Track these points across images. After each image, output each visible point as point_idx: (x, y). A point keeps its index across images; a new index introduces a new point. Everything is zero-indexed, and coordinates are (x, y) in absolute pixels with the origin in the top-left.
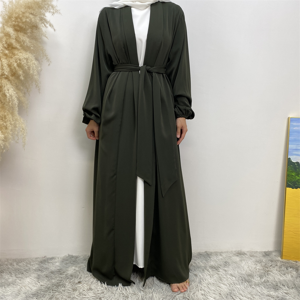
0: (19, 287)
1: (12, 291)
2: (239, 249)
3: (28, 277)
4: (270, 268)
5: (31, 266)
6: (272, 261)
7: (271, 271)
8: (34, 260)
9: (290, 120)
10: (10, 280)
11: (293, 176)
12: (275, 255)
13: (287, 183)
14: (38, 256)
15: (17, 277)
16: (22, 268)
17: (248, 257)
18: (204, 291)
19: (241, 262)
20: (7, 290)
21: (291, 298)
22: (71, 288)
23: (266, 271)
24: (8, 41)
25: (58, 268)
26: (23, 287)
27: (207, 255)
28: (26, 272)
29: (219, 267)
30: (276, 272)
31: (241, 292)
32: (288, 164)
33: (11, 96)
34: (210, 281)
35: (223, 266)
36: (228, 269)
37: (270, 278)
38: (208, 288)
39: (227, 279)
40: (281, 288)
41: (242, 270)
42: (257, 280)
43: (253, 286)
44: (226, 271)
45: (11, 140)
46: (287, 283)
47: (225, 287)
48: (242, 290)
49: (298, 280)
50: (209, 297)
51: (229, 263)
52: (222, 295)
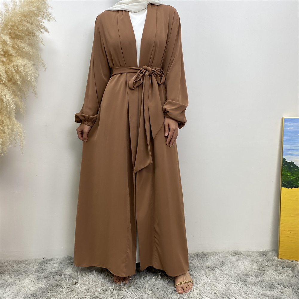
0: (18, 288)
1: (11, 292)
2: (236, 249)
3: (27, 278)
4: (265, 268)
5: (30, 267)
6: (268, 261)
7: (267, 271)
8: (33, 261)
9: (285, 121)
10: (10, 281)
11: (288, 175)
12: (272, 255)
13: (282, 183)
14: (38, 258)
15: (16, 278)
16: (21, 269)
17: (244, 256)
18: (200, 290)
19: (237, 262)
20: (6, 291)
21: (286, 297)
22: (69, 288)
23: (262, 271)
24: (4, 48)
25: (57, 269)
26: (22, 288)
27: (203, 256)
28: (25, 273)
29: (216, 267)
30: (272, 271)
31: (237, 292)
32: (283, 163)
33: (8, 101)
34: (206, 281)
35: (219, 266)
36: (224, 269)
37: (266, 277)
38: (204, 287)
39: (223, 278)
40: (276, 287)
41: (238, 269)
42: (252, 279)
43: (249, 286)
44: (222, 271)
45: (8, 144)
46: (283, 282)
47: (221, 286)
48: (237, 289)
49: (294, 279)
50: (204, 297)
51: (225, 263)
52: (218, 294)
